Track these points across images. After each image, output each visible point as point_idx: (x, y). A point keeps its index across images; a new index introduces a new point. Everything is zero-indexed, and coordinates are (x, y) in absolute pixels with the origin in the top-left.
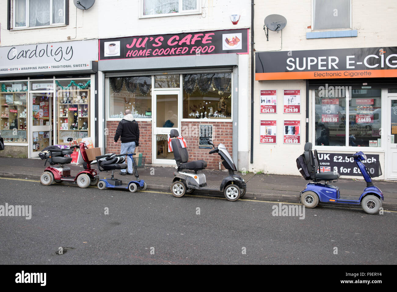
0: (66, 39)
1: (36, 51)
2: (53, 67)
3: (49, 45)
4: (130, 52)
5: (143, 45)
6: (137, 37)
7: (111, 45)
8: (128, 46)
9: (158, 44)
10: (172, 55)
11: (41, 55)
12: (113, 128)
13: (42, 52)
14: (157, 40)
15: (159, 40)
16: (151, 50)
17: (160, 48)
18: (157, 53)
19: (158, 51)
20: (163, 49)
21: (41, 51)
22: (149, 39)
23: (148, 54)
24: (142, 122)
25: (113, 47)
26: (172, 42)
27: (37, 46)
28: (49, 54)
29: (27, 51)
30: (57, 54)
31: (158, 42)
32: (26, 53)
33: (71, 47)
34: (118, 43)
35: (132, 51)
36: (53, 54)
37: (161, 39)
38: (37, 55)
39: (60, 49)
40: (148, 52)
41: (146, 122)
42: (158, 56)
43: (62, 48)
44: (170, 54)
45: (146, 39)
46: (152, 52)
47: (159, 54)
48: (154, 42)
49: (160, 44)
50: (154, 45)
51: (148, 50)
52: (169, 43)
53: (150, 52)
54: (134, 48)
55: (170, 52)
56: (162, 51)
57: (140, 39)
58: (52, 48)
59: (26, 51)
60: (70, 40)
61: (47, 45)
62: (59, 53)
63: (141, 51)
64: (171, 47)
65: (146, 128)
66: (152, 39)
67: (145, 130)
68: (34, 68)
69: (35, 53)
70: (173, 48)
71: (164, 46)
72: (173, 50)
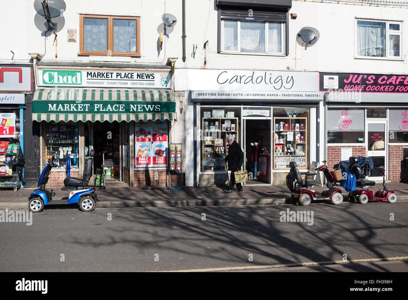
0: (286, 69)
1: (252, 77)
2: (283, 95)
3: (268, 73)
4: (347, 86)
5: (358, 81)
6: (354, 74)
7: (330, 78)
8: (345, 81)
9: (370, 81)
10: (381, 91)
11: (258, 81)
12: (333, 153)
13: (260, 79)
14: (369, 78)
15: (372, 78)
16: (365, 86)
17: (372, 85)
18: (370, 89)
19: (370, 87)
20: (374, 86)
21: (258, 78)
22: (363, 77)
23: (362, 89)
24: (359, 146)
25: (331, 80)
26: (382, 81)
27: (254, 72)
28: (268, 81)
29: (243, 77)
30: (277, 83)
31: (371, 80)
32: (241, 79)
33: (292, 77)
34: (336, 78)
35: (349, 86)
36: (272, 81)
37: (373, 77)
38: (254, 80)
39: (280, 77)
40: (362, 87)
41: (362, 146)
42: (370, 91)
43: (281, 77)
44: (380, 90)
45: (361, 76)
46: (365, 88)
47: (372, 90)
48: (367, 79)
49: (372, 82)
50: (367, 82)
51: (363, 86)
52: (379, 81)
53: (364, 88)
54: (351, 83)
55: (379, 89)
56: (374, 87)
57: (356, 76)
58: (271, 76)
59: (240, 76)
60: (289, 70)
61: (266, 72)
62: (278, 81)
63: (357, 86)
64: (381, 85)
65: (362, 151)
66: (365, 76)
67: (361, 153)
68: (262, 95)
69: (252, 79)
70: (382, 86)
71: (376, 83)
72: (382, 87)
